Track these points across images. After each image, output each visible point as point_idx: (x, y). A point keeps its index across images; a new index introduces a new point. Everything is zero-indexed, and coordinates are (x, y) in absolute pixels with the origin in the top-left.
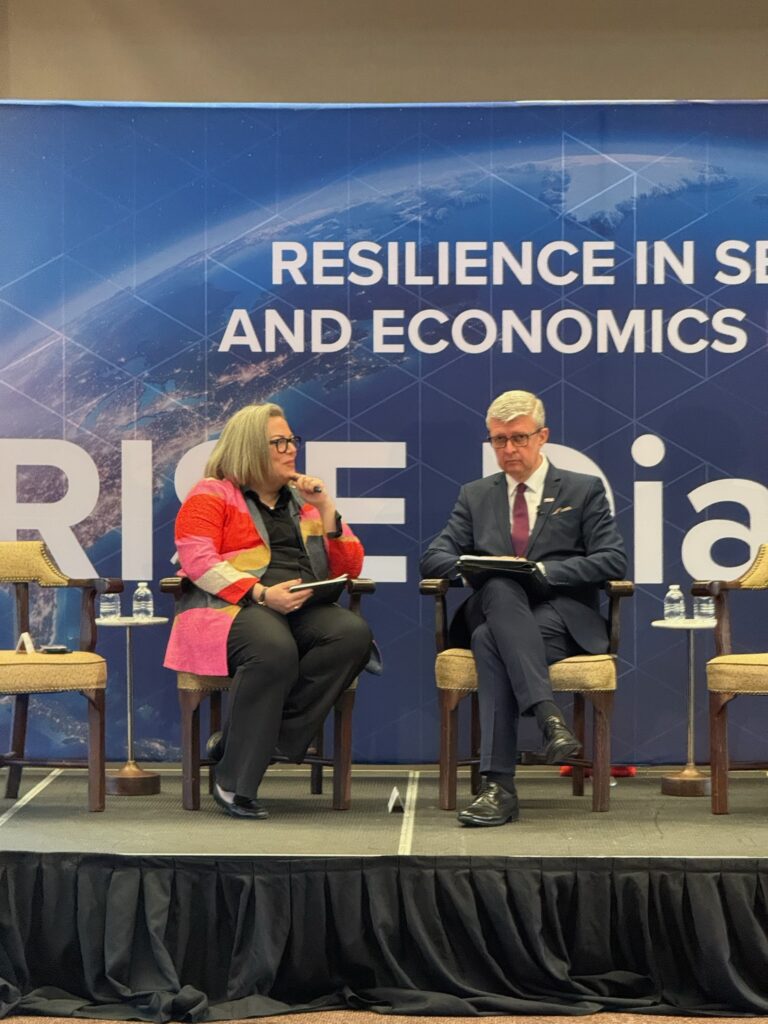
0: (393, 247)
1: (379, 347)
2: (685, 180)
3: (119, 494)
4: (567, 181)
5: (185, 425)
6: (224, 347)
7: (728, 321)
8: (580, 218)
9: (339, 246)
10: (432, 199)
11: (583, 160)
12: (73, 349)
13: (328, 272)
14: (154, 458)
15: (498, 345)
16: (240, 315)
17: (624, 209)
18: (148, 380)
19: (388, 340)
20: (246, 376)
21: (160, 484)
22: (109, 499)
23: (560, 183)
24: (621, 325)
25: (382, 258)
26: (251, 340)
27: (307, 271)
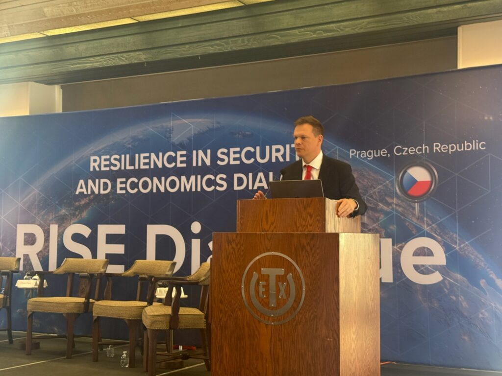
0: (123, 156)
1: (119, 192)
2: (208, 127)
3: (49, 243)
4: (173, 130)
5: (66, 219)
6: (77, 193)
7: (221, 179)
8: (177, 143)
9: (108, 157)
10: (135, 139)
11: (177, 122)
12: (39, 194)
13: (105, 166)
14: (58, 230)
15: (152, 190)
16: (82, 182)
17: (189, 139)
18: (57, 204)
19: (121, 189)
20: (83, 202)
21: (59, 239)
22: (46, 244)
23: (170, 131)
24: (188, 181)
25: (120, 161)
26: (84, 190)
27: (99, 166)
